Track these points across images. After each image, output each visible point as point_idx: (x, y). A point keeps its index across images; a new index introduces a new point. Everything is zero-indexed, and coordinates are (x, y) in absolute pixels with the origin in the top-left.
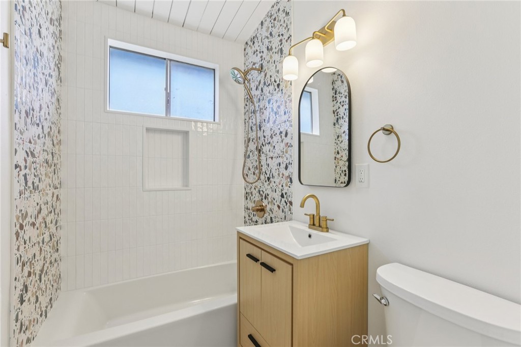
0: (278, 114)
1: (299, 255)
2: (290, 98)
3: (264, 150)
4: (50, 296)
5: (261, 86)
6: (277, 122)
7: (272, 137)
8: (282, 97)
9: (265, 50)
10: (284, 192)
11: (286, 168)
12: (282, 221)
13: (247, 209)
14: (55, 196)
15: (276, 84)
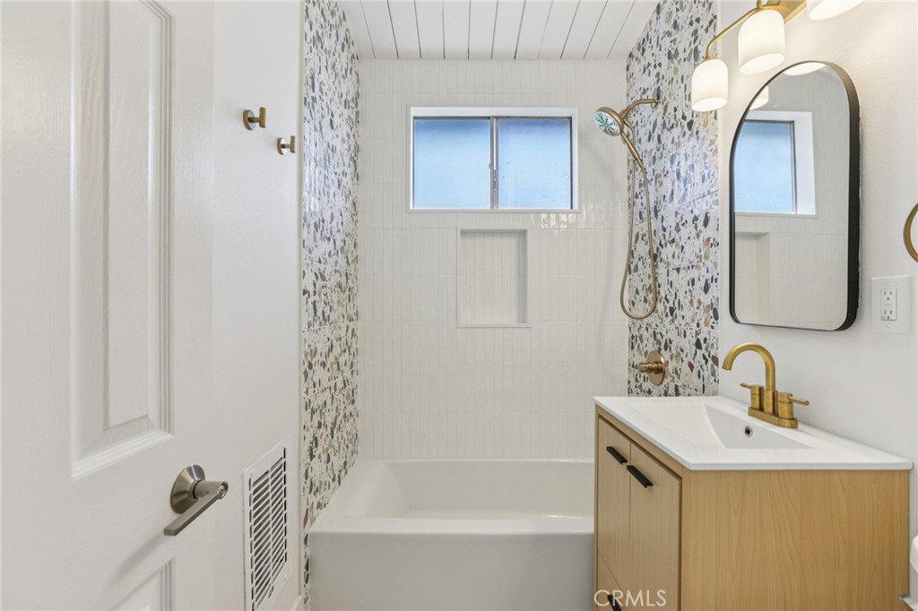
0: (690, 182)
1: (692, 462)
2: (713, 147)
3: (663, 256)
4: (344, 459)
5: (658, 131)
6: (688, 199)
7: (678, 229)
8: (698, 147)
9: (664, 60)
10: (701, 337)
11: (706, 289)
12: (696, 395)
13: (633, 366)
14: (350, 330)
15: (685, 123)
